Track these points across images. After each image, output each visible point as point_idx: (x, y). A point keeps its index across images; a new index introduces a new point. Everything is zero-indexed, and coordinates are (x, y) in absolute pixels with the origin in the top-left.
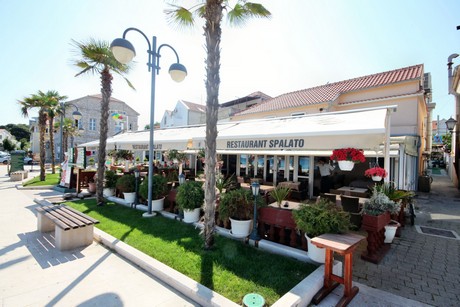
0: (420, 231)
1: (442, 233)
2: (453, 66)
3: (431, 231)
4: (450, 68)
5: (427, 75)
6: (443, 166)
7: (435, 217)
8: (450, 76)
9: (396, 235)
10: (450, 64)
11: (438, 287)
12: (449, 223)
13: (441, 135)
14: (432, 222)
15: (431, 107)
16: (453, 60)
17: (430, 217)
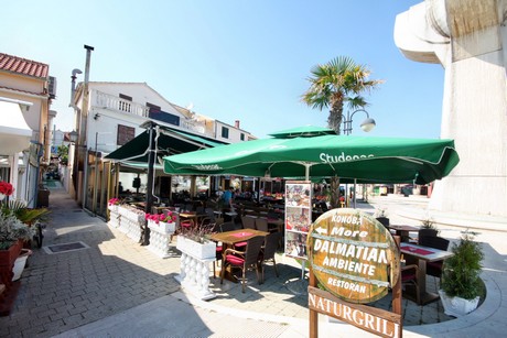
0: (49, 252)
1: (71, 247)
2: (77, 81)
3: (62, 248)
4: (73, 82)
5: (52, 79)
6: (58, 178)
7: (61, 231)
8: (73, 89)
9: (26, 266)
10: (74, 78)
11: (83, 303)
12: (75, 234)
13: (56, 145)
14: (59, 238)
15: (52, 115)
16: (77, 75)
17: (55, 233)
